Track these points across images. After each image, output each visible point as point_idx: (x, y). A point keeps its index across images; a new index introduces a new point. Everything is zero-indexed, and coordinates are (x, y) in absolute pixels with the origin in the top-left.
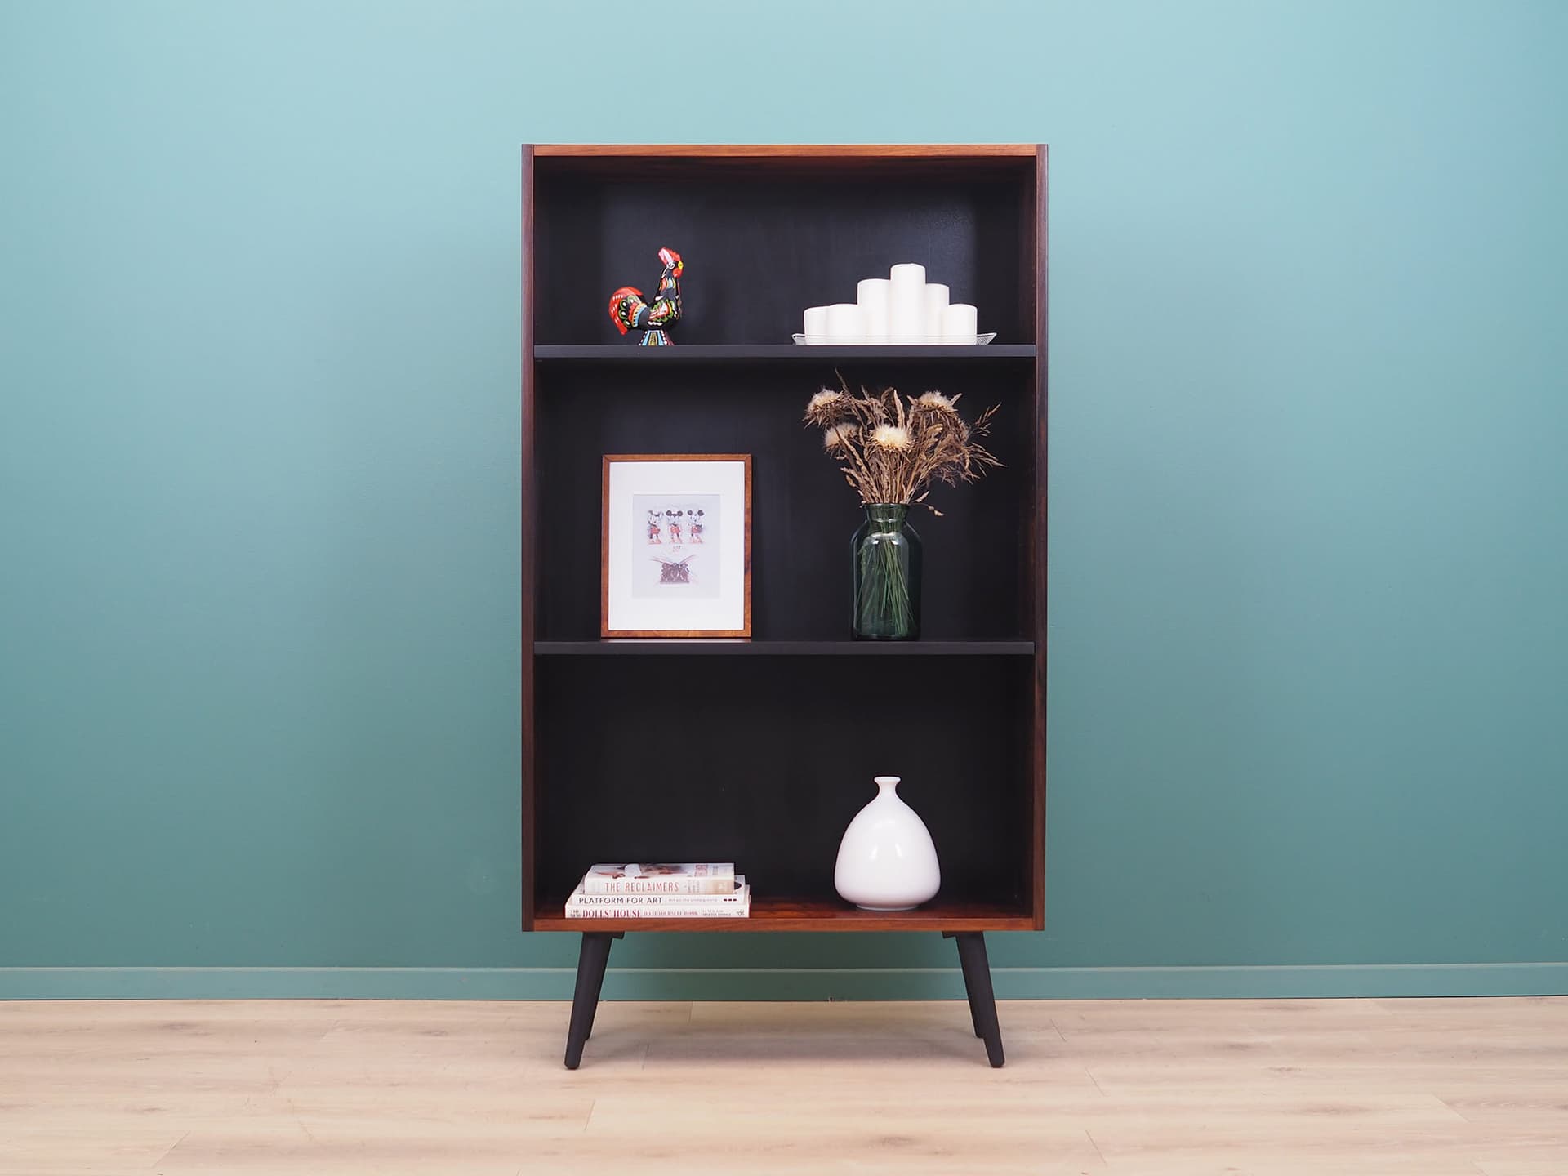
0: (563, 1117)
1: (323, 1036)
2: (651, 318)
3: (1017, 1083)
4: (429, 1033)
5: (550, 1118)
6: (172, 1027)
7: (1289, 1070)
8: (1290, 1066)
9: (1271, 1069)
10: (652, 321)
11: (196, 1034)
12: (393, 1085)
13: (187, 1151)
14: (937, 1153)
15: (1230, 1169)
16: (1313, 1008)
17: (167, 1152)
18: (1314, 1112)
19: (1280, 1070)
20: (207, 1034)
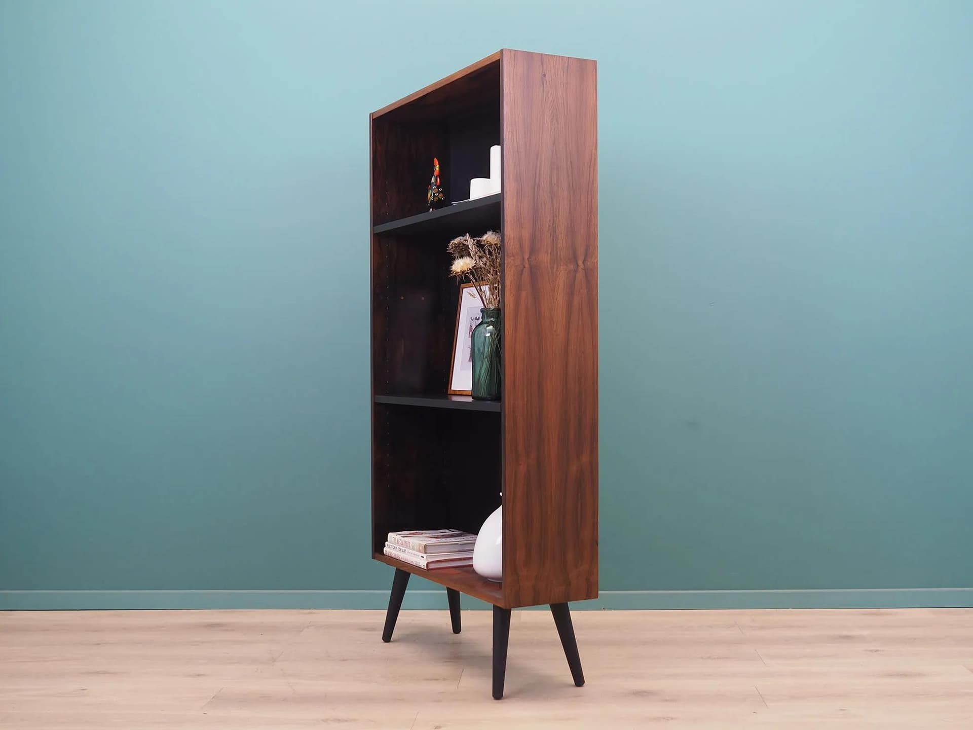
0: (444, 679)
1: (302, 631)
3: (715, 659)
4: (365, 629)
5: (437, 680)
6: (212, 626)
7: (877, 651)
8: (877, 649)
9: (866, 650)
11: (227, 630)
12: (344, 660)
13: (221, 700)
14: (667, 701)
15: (842, 710)
16: (891, 614)
17: (209, 700)
18: (891, 675)
19: (871, 651)
20: (233, 630)
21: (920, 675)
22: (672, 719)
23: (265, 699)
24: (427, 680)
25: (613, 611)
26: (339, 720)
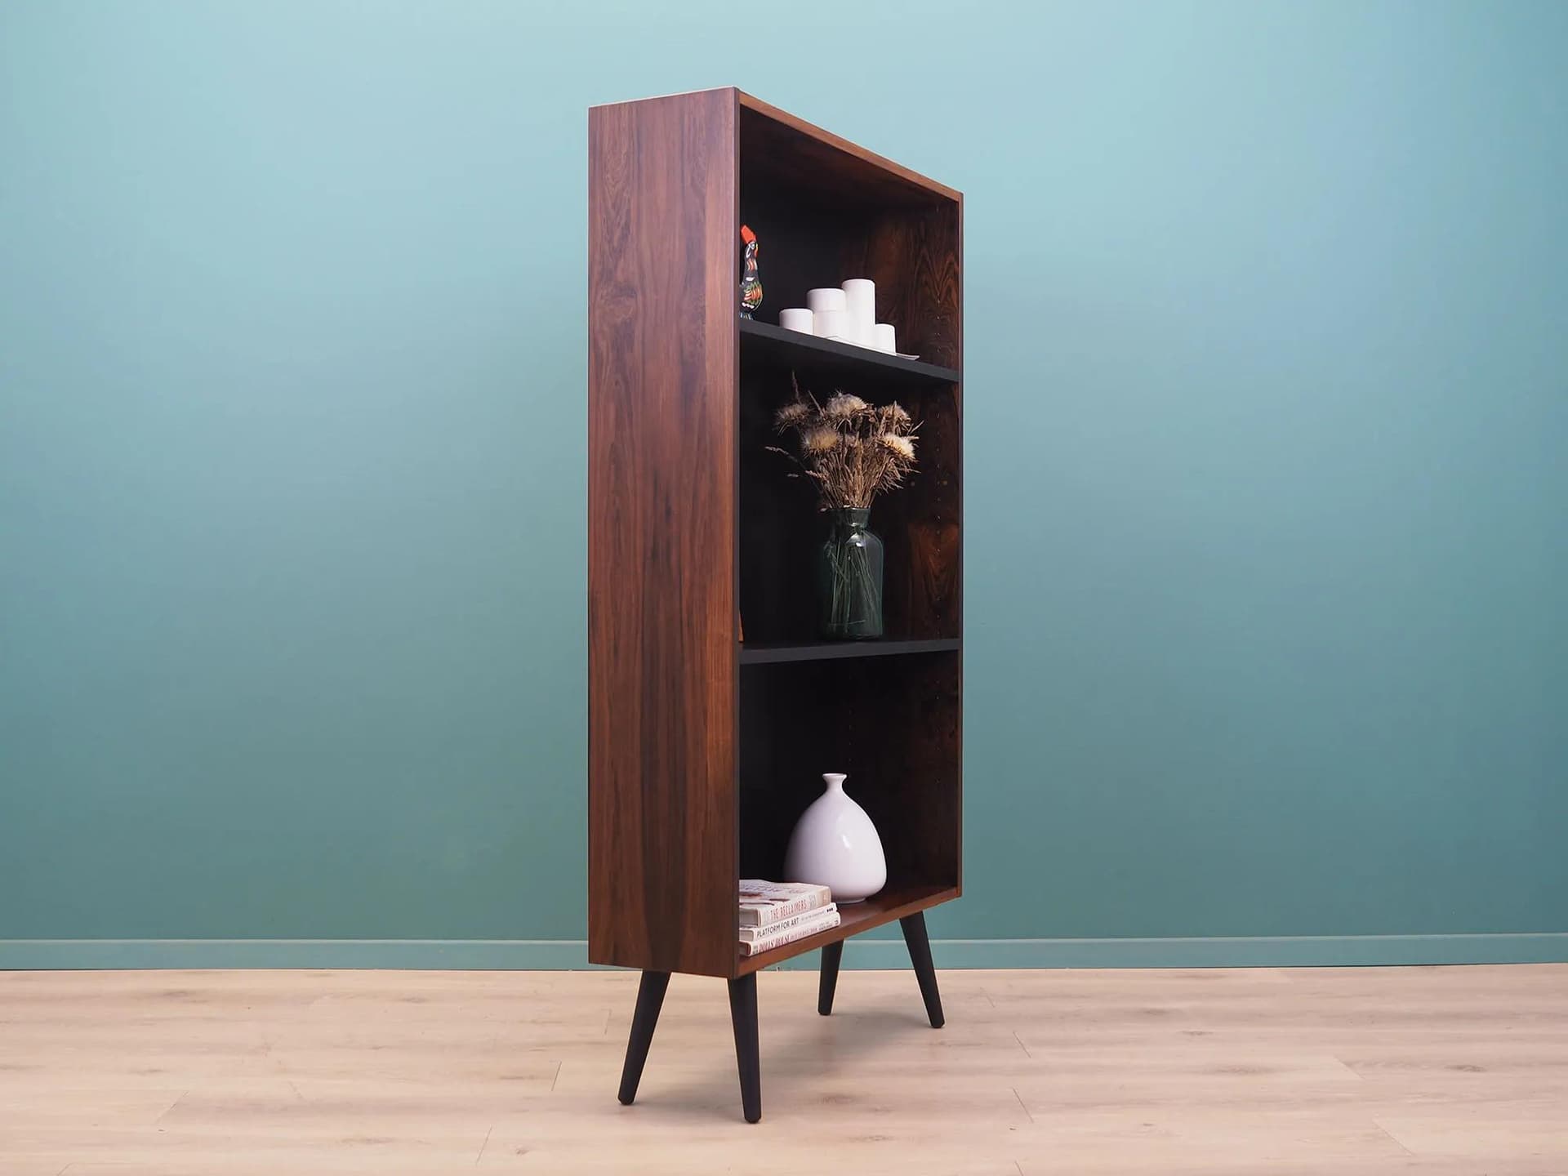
0: (532, 1078)
1: (311, 1003)
2: (746, 299)
3: (950, 1046)
4: (410, 1000)
5: (521, 1078)
6: (171, 995)
7: (1200, 1034)
8: (1201, 1030)
9: (1184, 1033)
10: (746, 303)
11: (195, 1002)
12: (376, 1048)
13: (185, 1109)
14: (876, 1110)
15: (1146, 1125)
16: (1221, 977)
17: (167, 1110)
18: (1223, 1072)
19: (1192, 1033)
20: (204, 1002)
21: (1266, 1070)
22: (884, 1138)
23: (255, 1108)
24: (504, 1078)
25: (792, 972)
26: (369, 1141)
